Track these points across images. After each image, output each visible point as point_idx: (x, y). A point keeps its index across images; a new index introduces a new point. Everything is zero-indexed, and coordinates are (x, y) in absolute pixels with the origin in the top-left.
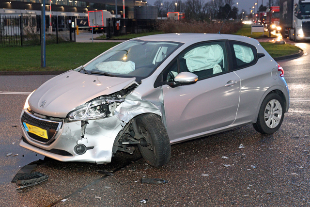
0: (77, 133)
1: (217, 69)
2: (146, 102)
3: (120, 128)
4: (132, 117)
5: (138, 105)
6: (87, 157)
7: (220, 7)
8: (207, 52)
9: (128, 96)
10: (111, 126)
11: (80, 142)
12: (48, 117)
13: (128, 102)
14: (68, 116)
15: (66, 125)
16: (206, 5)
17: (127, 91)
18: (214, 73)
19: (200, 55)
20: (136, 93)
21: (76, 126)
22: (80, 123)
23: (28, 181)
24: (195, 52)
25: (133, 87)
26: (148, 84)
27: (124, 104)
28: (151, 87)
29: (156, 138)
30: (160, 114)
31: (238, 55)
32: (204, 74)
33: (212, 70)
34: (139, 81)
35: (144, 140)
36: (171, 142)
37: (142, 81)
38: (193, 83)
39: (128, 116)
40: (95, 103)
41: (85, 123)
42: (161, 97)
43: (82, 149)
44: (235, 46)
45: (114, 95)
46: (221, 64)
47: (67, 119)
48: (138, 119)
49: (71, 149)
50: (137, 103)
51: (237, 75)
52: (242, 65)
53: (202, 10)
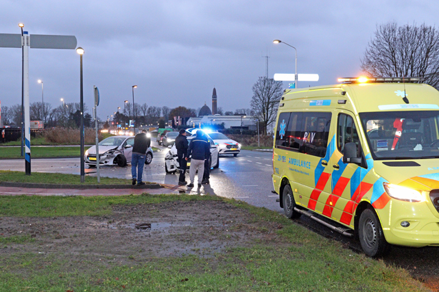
3: (115, 157)
4: (117, 155)
5: (118, 152)
6: (108, 164)
7: (71, 114)
11: (106, 160)
14: (103, 154)
17: (116, 149)
21: (105, 156)
27: (115, 152)
28: (121, 148)
29: (123, 159)
30: (123, 154)
34: (118, 146)
40: (109, 152)
42: (123, 150)
45: (113, 150)
49: (104, 162)
53: (48, 117)
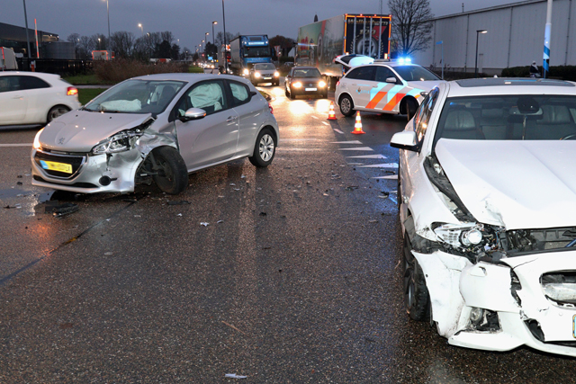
0: (102, 165)
1: (218, 106)
2: (163, 135)
3: (141, 160)
4: (151, 149)
5: (155, 139)
6: (110, 187)
7: (157, 45)
8: (207, 91)
9: (146, 131)
10: (132, 159)
11: (105, 174)
12: (69, 153)
13: (147, 135)
14: (92, 151)
15: (91, 159)
16: (138, 41)
17: (144, 126)
18: (216, 109)
19: (202, 93)
20: (155, 127)
21: (102, 159)
22: (105, 156)
23: (65, 209)
24: (198, 90)
25: (149, 122)
26: (163, 119)
27: (143, 138)
28: (166, 122)
29: (175, 167)
30: (175, 146)
31: (235, 94)
32: (209, 110)
33: (213, 107)
34: (155, 116)
35: (162, 171)
36: (189, 171)
37: (158, 116)
38: (202, 117)
39: (148, 149)
40: (116, 138)
41: (109, 155)
42: (174, 131)
43: (105, 181)
44: (231, 85)
45: (133, 130)
46: (220, 101)
47: (91, 153)
48: (156, 151)
49: (96, 180)
50: (154, 136)
51: (235, 111)
52: (238, 103)
53: (132, 48)
